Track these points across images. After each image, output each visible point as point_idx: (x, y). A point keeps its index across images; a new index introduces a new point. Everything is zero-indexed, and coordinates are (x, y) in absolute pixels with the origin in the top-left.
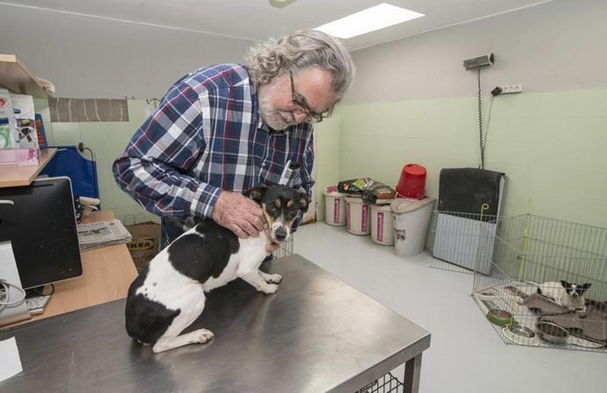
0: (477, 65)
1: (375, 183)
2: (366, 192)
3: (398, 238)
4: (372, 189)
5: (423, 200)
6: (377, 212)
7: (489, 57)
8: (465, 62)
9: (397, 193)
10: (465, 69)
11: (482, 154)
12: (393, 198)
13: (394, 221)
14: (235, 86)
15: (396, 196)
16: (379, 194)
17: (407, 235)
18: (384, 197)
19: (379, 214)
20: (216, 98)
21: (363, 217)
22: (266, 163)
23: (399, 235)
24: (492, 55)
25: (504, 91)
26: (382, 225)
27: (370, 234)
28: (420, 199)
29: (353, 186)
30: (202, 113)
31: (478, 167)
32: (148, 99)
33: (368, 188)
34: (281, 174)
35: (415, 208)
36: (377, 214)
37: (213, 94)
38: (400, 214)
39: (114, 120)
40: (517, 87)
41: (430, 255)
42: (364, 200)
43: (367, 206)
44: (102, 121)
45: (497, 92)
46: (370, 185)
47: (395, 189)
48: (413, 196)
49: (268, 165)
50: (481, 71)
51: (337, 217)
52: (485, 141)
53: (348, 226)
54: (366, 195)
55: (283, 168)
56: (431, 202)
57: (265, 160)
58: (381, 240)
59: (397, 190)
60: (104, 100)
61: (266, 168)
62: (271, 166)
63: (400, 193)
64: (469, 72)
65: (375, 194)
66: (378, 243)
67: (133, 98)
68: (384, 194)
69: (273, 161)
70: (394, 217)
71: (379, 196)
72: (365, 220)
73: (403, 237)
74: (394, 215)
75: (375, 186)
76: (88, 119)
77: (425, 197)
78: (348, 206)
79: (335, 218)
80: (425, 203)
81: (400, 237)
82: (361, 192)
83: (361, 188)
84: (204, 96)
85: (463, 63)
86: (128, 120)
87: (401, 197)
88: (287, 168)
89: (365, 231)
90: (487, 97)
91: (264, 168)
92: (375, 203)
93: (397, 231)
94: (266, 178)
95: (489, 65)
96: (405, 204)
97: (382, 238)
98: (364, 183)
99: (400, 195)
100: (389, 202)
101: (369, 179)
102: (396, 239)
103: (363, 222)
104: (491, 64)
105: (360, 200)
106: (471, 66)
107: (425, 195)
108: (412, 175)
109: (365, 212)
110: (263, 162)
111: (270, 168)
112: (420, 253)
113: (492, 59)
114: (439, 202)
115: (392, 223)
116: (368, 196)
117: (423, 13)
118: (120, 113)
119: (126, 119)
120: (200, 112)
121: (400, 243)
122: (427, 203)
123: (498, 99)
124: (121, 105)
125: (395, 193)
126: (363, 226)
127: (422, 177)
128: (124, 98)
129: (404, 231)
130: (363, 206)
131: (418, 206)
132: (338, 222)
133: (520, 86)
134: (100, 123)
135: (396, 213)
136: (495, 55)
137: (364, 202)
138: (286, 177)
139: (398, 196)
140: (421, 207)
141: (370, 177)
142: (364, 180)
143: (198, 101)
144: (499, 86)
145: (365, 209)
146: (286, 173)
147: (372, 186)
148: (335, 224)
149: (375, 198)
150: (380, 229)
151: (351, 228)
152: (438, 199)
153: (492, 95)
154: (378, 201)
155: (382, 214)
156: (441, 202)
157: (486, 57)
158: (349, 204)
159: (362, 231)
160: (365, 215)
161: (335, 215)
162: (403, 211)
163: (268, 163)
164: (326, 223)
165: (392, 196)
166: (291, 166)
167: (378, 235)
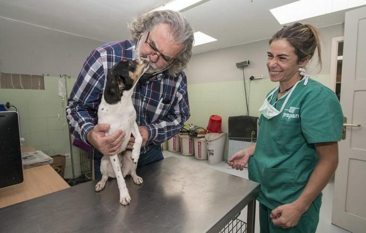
0: (242, 66)
1: (195, 126)
2: (191, 131)
3: (210, 155)
4: (194, 129)
5: (221, 134)
6: (198, 141)
7: (247, 61)
8: (237, 64)
9: (208, 131)
10: (236, 67)
11: (248, 108)
12: (205, 133)
13: (207, 145)
14: (127, 49)
15: (207, 132)
16: (199, 131)
17: (214, 153)
18: (201, 133)
19: (199, 142)
20: (113, 57)
21: (190, 145)
22: (146, 98)
23: (210, 153)
24: (249, 61)
25: (255, 78)
26: (201, 149)
27: (194, 155)
28: (220, 133)
29: (184, 128)
30: (103, 65)
31: (245, 115)
32: (61, 74)
33: (192, 129)
34: (157, 107)
35: (217, 138)
36: (197, 143)
37: (110, 54)
38: (210, 141)
39: (33, 89)
40: (261, 76)
41: (226, 163)
42: (190, 136)
43: (191, 139)
44: (24, 88)
45: (252, 78)
46: (193, 127)
47: (206, 129)
48: (216, 132)
49: (148, 100)
50: (244, 68)
51: (175, 147)
52: (248, 102)
53: (181, 152)
54: (191, 133)
55: (158, 103)
56: (225, 134)
57: (145, 97)
58: (200, 157)
59: (207, 129)
60: (26, 75)
61: (146, 102)
62: (149, 100)
63: (209, 130)
64: (238, 69)
65: (196, 131)
66: (199, 159)
67: (48, 75)
68: (201, 131)
69: (151, 98)
70: (208, 143)
71: (198, 133)
72: (191, 147)
73: (213, 154)
74: (207, 142)
75: (195, 128)
76: (13, 87)
77: (221, 132)
78: (181, 140)
79: (174, 148)
80: (222, 135)
81: (211, 154)
82: (188, 131)
83: (188, 129)
84: (104, 55)
85: (236, 64)
86: (44, 89)
87: (210, 133)
88: (160, 104)
89: (191, 153)
90: (248, 81)
91: (145, 102)
92: (196, 136)
93: (210, 151)
94: (147, 108)
95: (247, 65)
96: (212, 136)
97: (201, 156)
98: (190, 127)
99: (209, 132)
100: (204, 136)
101: (192, 125)
102: (209, 155)
103: (190, 149)
104: (248, 65)
105: (188, 136)
106: (240, 66)
107: (222, 131)
108: (215, 121)
109: (191, 143)
110: (144, 98)
111: (149, 102)
112: (221, 162)
113: (249, 63)
114: (229, 134)
115: (206, 147)
116: (192, 133)
117: (216, 39)
118: (38, 84)
119: (43, 88)
120: (101, 65)
121: (211, 158)
122: (223, 135)
123: (253, 82)
124: (39, 79)
125: (206, 131)
126: (190, 151)
127: (220, 121)
128: (42, 75)
129: (213, 151)
130: (190, 139)
131: (219, 137)
132: (176, 150)
133: (262, 75)
134: (23, 90)
135: (208, 141)
136: (250, 61)
137: (190, 137)
138: (160, 108)
139: (208, 132)
140: (221, 137)
141: (192, 123)
142: (189, 125)
143: (100, 58)
144: (253, 76)
145: (191, 141)
146: (160, 106)
147: (194, 128)
148: (174, 151)
149: (197, 134)
150: (200, 151)
151: (183, 152)
152: (228, 132)
153: (250, 80)
154: (198, 136)
155: (200, 143)
156: (230, 134)
157: (246, 62)
158: (181, 139)
159: (190, 153)
160: (191, 144)
161: (174, 145)
162: (211, 139)
163: (147, 99)
164: (169, 151)
165: (205, 132)
166: (163, 102)
167: (199, 155)
